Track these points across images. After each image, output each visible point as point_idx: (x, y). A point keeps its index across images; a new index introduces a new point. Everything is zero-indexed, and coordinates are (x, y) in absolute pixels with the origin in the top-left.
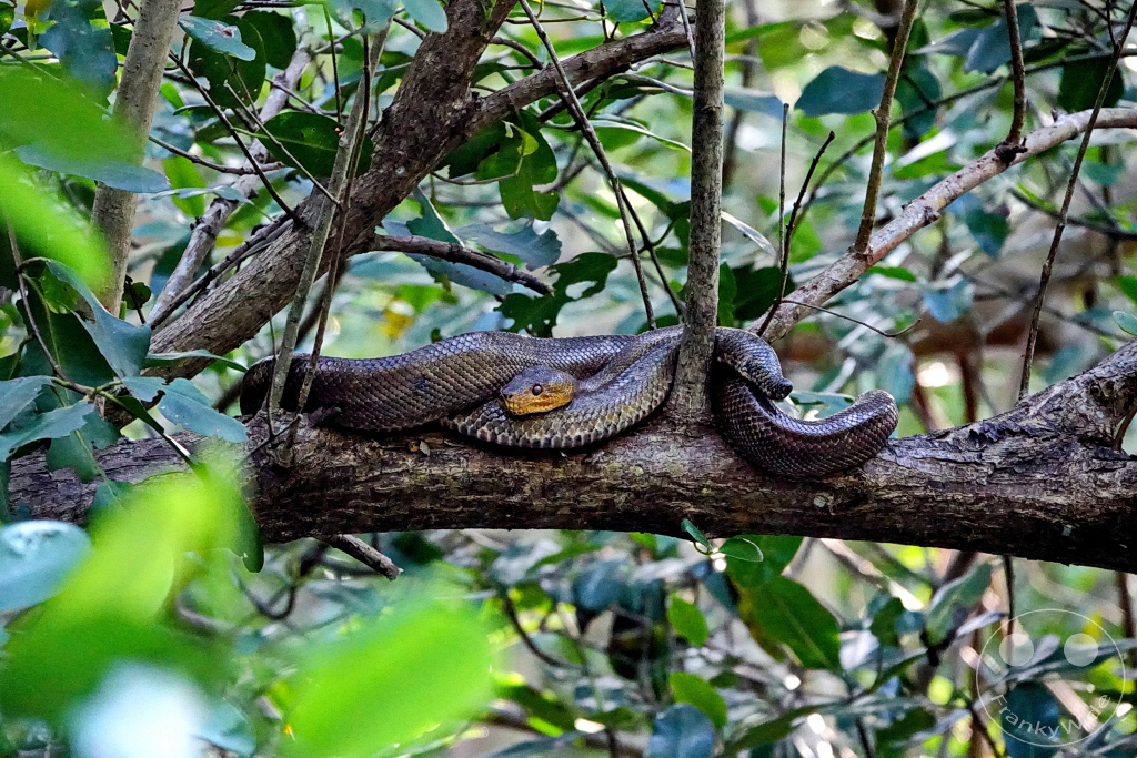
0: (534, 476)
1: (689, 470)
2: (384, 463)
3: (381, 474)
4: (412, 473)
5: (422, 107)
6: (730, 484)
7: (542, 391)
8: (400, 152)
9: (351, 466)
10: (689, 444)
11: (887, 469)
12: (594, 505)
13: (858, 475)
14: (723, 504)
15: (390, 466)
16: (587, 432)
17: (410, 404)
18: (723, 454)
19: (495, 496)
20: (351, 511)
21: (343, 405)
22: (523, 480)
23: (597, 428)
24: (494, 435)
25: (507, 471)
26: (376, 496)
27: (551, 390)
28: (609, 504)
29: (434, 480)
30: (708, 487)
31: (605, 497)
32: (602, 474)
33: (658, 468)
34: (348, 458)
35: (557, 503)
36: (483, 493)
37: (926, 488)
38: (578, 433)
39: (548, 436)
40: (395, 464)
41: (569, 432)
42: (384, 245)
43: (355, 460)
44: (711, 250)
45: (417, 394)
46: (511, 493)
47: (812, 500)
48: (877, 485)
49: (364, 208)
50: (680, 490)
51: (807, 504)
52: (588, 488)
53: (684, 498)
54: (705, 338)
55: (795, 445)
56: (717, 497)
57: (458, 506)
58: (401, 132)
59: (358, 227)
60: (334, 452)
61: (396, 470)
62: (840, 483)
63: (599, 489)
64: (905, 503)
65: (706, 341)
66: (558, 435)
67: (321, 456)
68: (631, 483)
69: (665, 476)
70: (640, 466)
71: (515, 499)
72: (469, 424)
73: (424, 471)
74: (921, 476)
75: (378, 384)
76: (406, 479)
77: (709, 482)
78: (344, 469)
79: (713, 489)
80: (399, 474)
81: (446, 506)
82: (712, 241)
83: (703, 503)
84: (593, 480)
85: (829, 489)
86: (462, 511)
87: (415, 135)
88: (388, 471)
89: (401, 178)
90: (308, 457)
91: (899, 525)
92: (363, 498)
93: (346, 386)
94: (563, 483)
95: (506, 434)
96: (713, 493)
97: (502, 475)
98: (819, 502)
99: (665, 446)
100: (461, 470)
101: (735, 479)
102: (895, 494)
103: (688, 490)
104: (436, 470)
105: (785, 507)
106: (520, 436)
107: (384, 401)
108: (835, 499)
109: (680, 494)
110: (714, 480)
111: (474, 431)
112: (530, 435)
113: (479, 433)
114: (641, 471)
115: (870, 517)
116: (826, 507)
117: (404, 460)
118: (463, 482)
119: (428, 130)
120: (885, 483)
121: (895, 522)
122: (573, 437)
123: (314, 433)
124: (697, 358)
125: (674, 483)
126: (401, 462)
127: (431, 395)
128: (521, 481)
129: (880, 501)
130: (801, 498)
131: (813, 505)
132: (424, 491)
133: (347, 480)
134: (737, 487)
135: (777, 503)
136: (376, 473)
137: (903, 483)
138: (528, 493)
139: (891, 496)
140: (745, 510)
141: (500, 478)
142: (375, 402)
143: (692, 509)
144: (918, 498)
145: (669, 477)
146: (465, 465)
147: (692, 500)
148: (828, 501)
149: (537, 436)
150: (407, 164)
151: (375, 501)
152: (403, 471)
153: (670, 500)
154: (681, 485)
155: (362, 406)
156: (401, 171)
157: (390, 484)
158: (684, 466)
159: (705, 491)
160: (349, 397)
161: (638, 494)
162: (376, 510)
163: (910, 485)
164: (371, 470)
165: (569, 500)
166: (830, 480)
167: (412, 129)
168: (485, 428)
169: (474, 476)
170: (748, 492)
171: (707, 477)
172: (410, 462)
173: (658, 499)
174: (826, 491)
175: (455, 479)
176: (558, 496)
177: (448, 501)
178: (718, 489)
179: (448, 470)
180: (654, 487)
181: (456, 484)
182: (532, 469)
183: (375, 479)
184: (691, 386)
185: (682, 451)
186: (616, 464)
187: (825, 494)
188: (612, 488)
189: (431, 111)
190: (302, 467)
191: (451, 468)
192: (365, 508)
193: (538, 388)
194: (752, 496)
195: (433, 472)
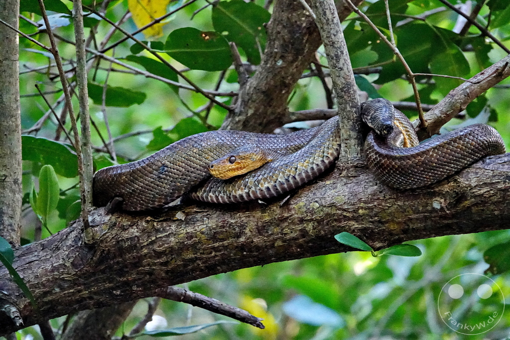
0: (250, 221)
1: (348, 199)
2: (158, 231)
3: (157, 238)
4: (175, 234)
5: (282, 17)
6: (376, 203)
7: (235, 160)
8: (276, 50)
9: (136, 236)
10: (350, 182)
11: (477, 173)
12: (293, 235)
13: (455, 181)
14: (376, 218)
15: (161, 232)
16: (272, 183)
17: (158, 185)
18: (371, 184)
19: (231, 240)
20: (147, 268)
21: (121, 195)
22: (244, 225)
23: (279, 179)
24: (217, 197)
25: (233, 221)
26: (159, 255)
27: (242, 158)
28: (304, 233)
29: (190, 236)
30: (362, 208)
31: (299, 227)
32: (293, 212)
33: (329, 200)
34: (134, 231)
35: (271, 238)
36: (223, 240)
37: (505, 182)
38: (266, 185)
39: (247, 190)
40: (164, 230)
41: (260, 185)
42: (294, 118)
43: (137, 232)
44: (333, 43)
45: (159, 177)
46: (238, 236)
47: (432, 204)
48: (470, 186)
49: (263, 92)
50: (345, 214)
51: (429, 208)
52: (286, 224)
53: (349, 219)
54: (348, 106)
55: (394, 163)
56: (370, 214)
57: (211, 253)
58: (274, 37)
59: (265, 107)
60: (124, 229)
61: (166, 234)
62: (446, 188)
63: (293, 223)
64: (494, 195)
65: (348, 109)
66: (253, 189)
67: (114, 232)
68: (312, 215)
69: (332, 205)
70: (316, 202)
71: (242, 239)
72: (203, 193)
73: (182, 232)
74: (500, 175)
75: (136, 176)
76: (172, 239)
77: (362, 205)
78: (131, 239)
79: (366, 209)
80: (167, 236)
81: (203, 254)
82: (333, 37)
83: (362, 220)
84: (287, 218)
85: (440, 194)
86: (216, 256)
87: (282, 36)
88: (161, 236)
89: (281, 68)
90: (105, 234)
91: (496, 213)
92: (150, 257)
93: (119, 182)
94: (270, 223)
95: (222, 194)
96: (366, 212)
97: (230, 225)
98: (436, 205)
99: (334, 186)
100: (205, 226)
101: (378, 199)
102: (485, 190)
103: (349, 212)
104: (190, 229)
105: (417, 213)
106: (230, 194)
107: (141, 187)
108: (445, 200)
109: (345, 216)
110: (365, 202)
111: (207, 198)
112: (235, 192)
113: (209, 198)
114: (317, 205)
115: (474, 209)
116: (442, 208)
117: (170, 226)
118: (207, 234)
119: (290, 32)
120: (476, 183)
121: (493, 210)
122: (264, 189)
123: (108, 218)
124: (346, 122)
125: (339, 209)
126: (168, 228)
127: (170, 176)
128: (243, 226)
129: (475, 197)
130: (424, 204)
131: (434, 208)
132: (185, 245)
133: (135, 246)
134: (381, 205)
135: (411, 212)
136: (154, 238)
137: (488, 181)
138: (249, 234)
139: (482, 192)
140: (393, 221)
141: (229, 227)
142: (137, 189)
143: (357, 226)
144: (500, 190)
145: (335, 206)
146: (207, 222)
147: (354, 219)
148: (441, 203)
149: (240, 192)
150: (282, 57)
151: (159, 258)
152: (170, 234)
153: (340, 222)
154: (345, 210)
155: (131, 193)
156: (280, 63)
157: (163, 244)
158: (345, 196)
159: (361, 211)
160: (123, 189)
161: (319, 222)
162: (162, 264)
163: (494, 181)
164: (149, 237)
165: (278, 234)
166: (440, 188)
167: (279, 33)
168: (211, 194)
169: (214, 229)
170: (389, 207)
171: (360, 200)
172: (173, 227)
173: (333, 222)
174: (438, 196)
175: (202, 233)
176: (270, 233)
177: (204, 250)
178: (369, 208)
179: (197, 228)
180: (328, 214)
181: (203, 237)
182: (249, 217)
183: (153, 243)
184: (347, 142)
185: (345, 188)
186: (301, 204)
187: (438, 199)
188: (302, 221)
189: (288, 18)
190: (102, 241)
191: (198, 226)
192: (155, 264)
193: (234, 158)
194: (392, 209)
195: (188, 231)
